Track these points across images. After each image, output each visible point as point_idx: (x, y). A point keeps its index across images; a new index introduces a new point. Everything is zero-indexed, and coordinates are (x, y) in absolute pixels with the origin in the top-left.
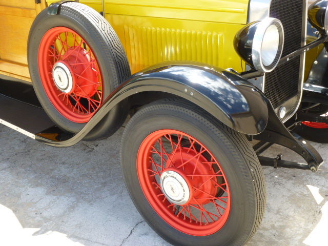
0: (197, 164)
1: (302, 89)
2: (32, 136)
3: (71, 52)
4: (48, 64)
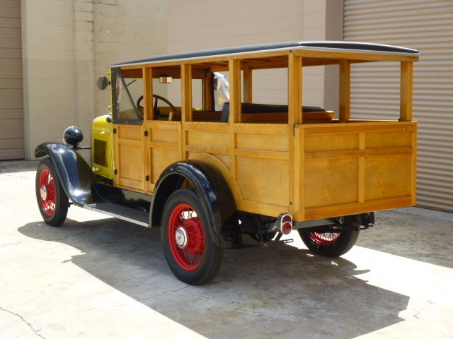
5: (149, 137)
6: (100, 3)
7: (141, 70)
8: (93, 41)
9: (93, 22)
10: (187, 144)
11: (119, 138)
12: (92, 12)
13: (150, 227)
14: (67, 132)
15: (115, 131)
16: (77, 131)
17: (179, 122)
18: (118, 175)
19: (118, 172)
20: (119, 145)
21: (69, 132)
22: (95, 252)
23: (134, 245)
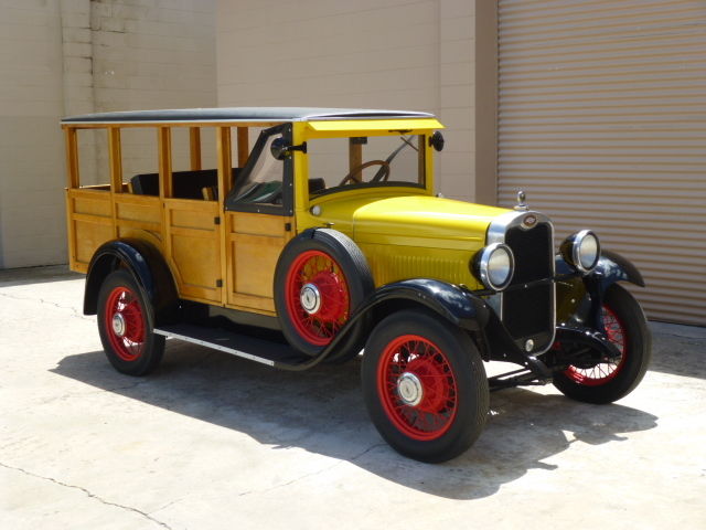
0: (430, 367)
1: (555, 327)
2: (270, 363)
3: (319, 276)
4: (295, 290)
6: (100, 29)
8: (92, 87)
9: (91, 58)
12: (91, 43)
22: (195, 405)
23: (248, 392)
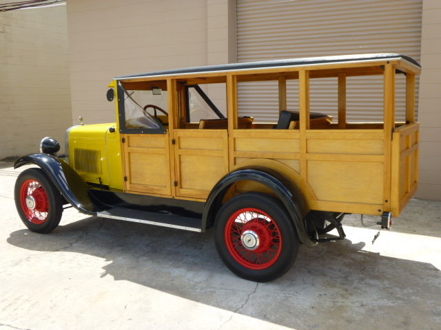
5: (177, 146)
7: (165, 81)
10: (235, 151)
11: (129, 146)
13: (204, 231)
14: (44, 143)
15: (123, 140)
16: (52, 140)
17: (226, 130)
18: (128, 182)
19: (128, 178)
20: (129, 153)
21: (46, 143)
